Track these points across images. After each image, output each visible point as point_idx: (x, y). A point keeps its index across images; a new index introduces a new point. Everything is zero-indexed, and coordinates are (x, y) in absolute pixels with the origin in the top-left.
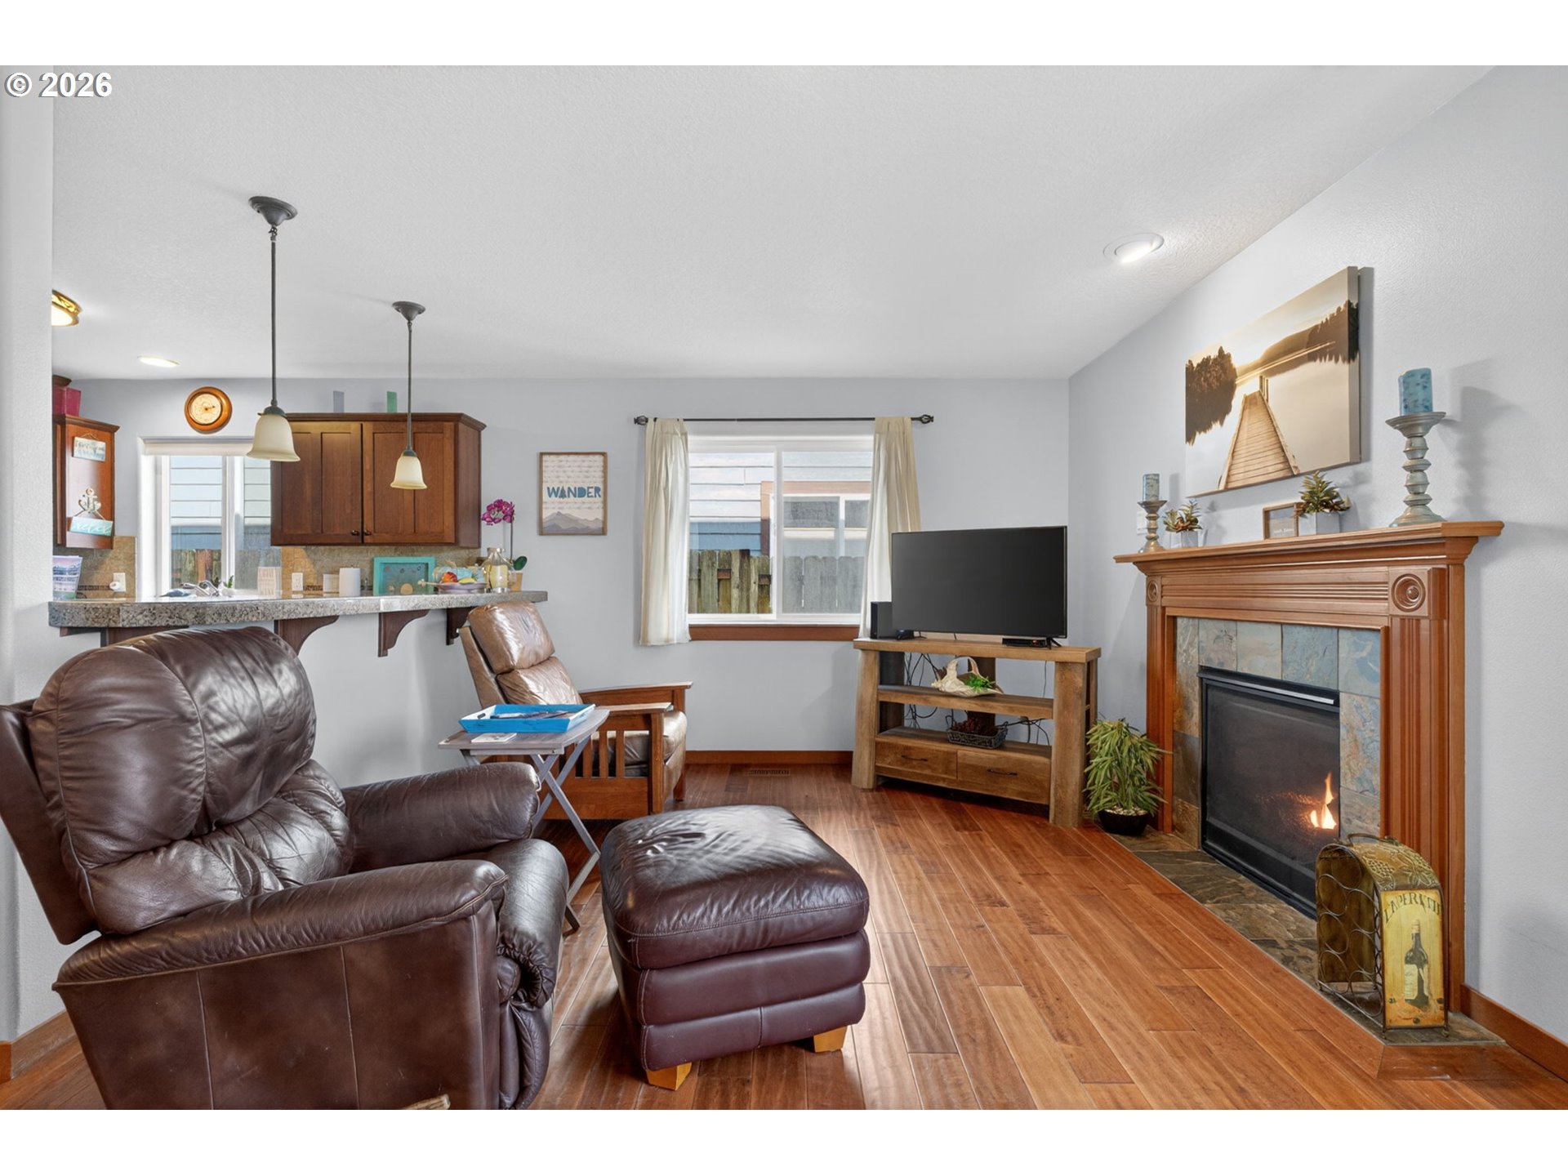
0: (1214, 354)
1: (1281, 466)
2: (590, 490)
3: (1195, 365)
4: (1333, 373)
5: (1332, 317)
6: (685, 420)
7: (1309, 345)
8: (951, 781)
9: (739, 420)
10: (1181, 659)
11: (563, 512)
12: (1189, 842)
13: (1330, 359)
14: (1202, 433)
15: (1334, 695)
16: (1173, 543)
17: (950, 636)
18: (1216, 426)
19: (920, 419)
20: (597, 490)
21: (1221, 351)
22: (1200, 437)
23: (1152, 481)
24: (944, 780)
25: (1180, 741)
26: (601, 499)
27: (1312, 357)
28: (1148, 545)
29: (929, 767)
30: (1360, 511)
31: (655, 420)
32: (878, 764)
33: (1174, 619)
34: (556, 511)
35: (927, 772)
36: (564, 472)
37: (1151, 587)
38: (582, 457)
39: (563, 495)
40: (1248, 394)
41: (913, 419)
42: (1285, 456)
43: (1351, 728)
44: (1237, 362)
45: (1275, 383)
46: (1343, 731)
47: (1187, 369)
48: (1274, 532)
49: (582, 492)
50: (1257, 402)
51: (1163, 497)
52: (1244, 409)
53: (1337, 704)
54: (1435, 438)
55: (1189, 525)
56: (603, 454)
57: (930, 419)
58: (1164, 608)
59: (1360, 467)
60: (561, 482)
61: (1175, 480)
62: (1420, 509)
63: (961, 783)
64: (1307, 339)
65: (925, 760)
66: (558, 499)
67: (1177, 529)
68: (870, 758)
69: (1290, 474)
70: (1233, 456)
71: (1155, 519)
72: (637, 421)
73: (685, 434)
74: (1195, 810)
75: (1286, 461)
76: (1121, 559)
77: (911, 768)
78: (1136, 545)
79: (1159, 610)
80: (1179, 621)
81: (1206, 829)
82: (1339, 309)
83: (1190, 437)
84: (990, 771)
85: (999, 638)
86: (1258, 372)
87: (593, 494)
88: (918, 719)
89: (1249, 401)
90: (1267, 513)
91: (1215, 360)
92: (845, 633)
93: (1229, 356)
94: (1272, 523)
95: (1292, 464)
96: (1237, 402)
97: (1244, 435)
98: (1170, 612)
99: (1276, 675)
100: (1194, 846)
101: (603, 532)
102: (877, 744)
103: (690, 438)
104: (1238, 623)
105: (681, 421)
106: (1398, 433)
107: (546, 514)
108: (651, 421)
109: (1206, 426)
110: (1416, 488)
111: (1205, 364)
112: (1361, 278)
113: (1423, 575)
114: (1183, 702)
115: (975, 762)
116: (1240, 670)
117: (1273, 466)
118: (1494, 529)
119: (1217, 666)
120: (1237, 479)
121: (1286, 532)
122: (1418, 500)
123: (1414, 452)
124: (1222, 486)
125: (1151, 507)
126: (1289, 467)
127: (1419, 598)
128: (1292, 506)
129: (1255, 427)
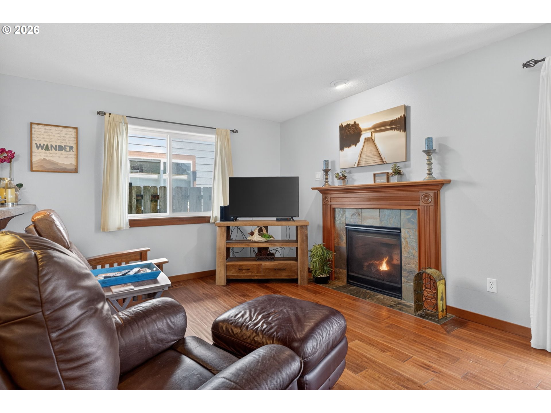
0: (352, 123)
1: (380, 161)
2: (66, 147)
3: (344, 126)
4: (397, 135)
5: (399, 118)
6: (127, 116)
7: (390, 125)
8: (260, 276)
9: (155, 120)
10: (337, 222)
11: (47, 159)
12: (342, 282)
13: (398, 130)
14: (347, 148)
15: (400, 229)
16: (337, 183)
17: (250, 219)
18: (353, 147)
19: (233, 131)
20: (71, 148)
21: (355, 122)
22: (346, 149)
23: (326, 163)
24: (257, 276)
25: (337, 250)
26: (75, 152)
27: (391, 129)
28: (325, 184)
29: (250, 272)
30: (407, 175)
31: (110, 114)
32: (227, 274)
33: (334, 209)
34: (42, 158)
35: (250, 274)
36: (48, 135)
37: (325, 198)
38: (61, 128)
39: (47, 148)
40: (366, 137)
41: (231, 131)
42: (381, 158)
43: (405, 239)
44: (362, 126)
45: (377, 135)
46: (403, 240)
47: (340, 127)
48: (378, 181)
49: (60, 148)
50: (370, 140)
51: (329, 168)
52: (365, 142)
53: (400, 232)
54: (434, 156)
55: (343, 178)
56: (76, 128)
57: (237, 131)
58: (331, 205)
59: (407, 163)
60: (46, 141)
61: (333, 162)
62: (431, 176)
63: (264, 276)
64: (389, 123)
65: (249, 269)
66: (44, 151)
67: (340, 179)
68: (224, 272)
69: (383, 163)
70: (360, 156)
71: (327, 175)
72: (99, 113)
73: (126, 124)
74: (345, 271)
75: (382, 159)
76: (313, 189)
77: (242, 273)
78: (321, 185)
79: (329, 206)
80: (336, 210)
81: (349, 277)
82: (401, 116)
83: (342, 149)
84: (276, 269)
85: (275, 219)
86: (371, 131)
87: (68, 150)
88: (235, 253)
89: (367, 140)
90: (375, 175)
91: (352, 125)
92: (205, 220)
93: (358, 124)
94: (376, 178)
95: (384, 160)
96: (362, 139)
97: (365, 149)
98: (333, 206)
99: (378, 225)
100: (345, 283)
101: (76, 171)
102: (227, 265)
103: (129, 126)
104: (362, 209)
105: (125, 117)
106: (425, 154)
107: (34, 159)
108: (107, 115)
109: (349, 146)
110: (430, 170)
111: (348, 126)
112: (407, 108)
113: (432, 194)
114: (339, 236)
115: (269, 267)
116: (363, 224)
117: (377, 160)
118: (449, 181)
119: (353, 224)
120: (362, 164)
121: (382, 181)
122: (430, 173)
123: (429, 160)
124: (356, 166)
125: (326, 171)
126: (383, 161)
127: (430, 200)
128: (385, 173)
129: (369, 148)
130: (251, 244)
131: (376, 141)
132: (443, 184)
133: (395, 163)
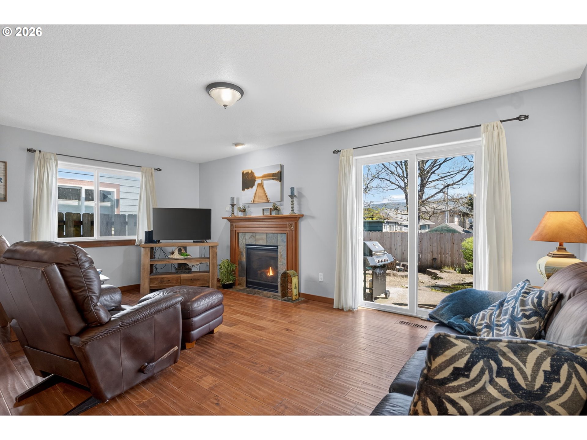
0: (250, 172)
3: (245, 173)
4: (276, 183)
5: (277, 172)
7: (272, 177)
8: (178, 285)
10: (240, 243)
13: (277, 180)
15: (277, 246)
16: (240, 215)
17: (171, 241)
18: (250, 189)
19: (157, 169)
20: (0, 179)
21: (252, 171)
22: (246, 190)
23: (233, 199)
25: (240, 263)
26: (4, 184)
27: (273, 179)
28: (232, 215)
29: (170, 283)
30: (281, 210)
32: (151, 285)
33: (238, 233)
37: (232, 225)
40: (258, 183)
41: (155, 169)
43: (280, 252)
44: (256, 175)
45: (265, 182)
46: (279, 253)
47: (242, 173)
48: (265, 214)
50: (261, 185)
51: (235, 203)
52: (257, 186)
53: (278, 248)
54: (295, 199)
55: (244, 211)
56: (5, 162)
57: (160, 170)
58: (236, 231)
59: (282, 203)
61: (238, 199)
62: (293, 212)
64: (272, 175)
65: (169, 281)
67: (241, 211)
68: (148, 284)
69: (268, 201)
70: (255, 196)
71: (233, 208)
72: (29, 150)
73: (56, 160)
74: (244, 278)
75: (268, 199)
76: (223, 218)
77: (164, 284)
78: (228, 215)
79: (234, 231)
80: (240, 234)
81: (247, 282)
83: (243, 190)
84: (191, 280)
85: (192, 241)
86: (262, 179)
88: (158, 270)
89: (259, 185)
90: (263, 210)
92: (131, 243)
93: (254, 173)
94: (264, 212)
96: (256, 184)
97: (258, 191)
98: (237, 232)
99: (265, 244)
100: (244, 287)
101: (5, 200)
102: (150, 279)
103: (59, 162)
104: (256, 233)
105: (55, 154)
108: (37, 152)
109: (248, 188)
110: (292, 208)
111: (247, 173)
112: (282, 167)
113: (293, 223)
114: (241, 253)
115: (186, 278)
116: (256, 244)
117: (265, 200)
118: (303, 216)
119: (250, 243)
120: (256, 201)
121: (267, 214)
122: (293, 210)
123: (292, 201)
124: (252, 203)
125: (233, 205)
126: (268, 200)
127: (292, 227)
128: (269, 209)
129: (260, 191)
130: (171, 261)
131: (264, 186)
132: (300, 217)
133: (274, 203)
